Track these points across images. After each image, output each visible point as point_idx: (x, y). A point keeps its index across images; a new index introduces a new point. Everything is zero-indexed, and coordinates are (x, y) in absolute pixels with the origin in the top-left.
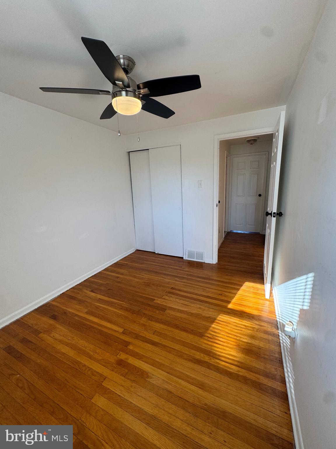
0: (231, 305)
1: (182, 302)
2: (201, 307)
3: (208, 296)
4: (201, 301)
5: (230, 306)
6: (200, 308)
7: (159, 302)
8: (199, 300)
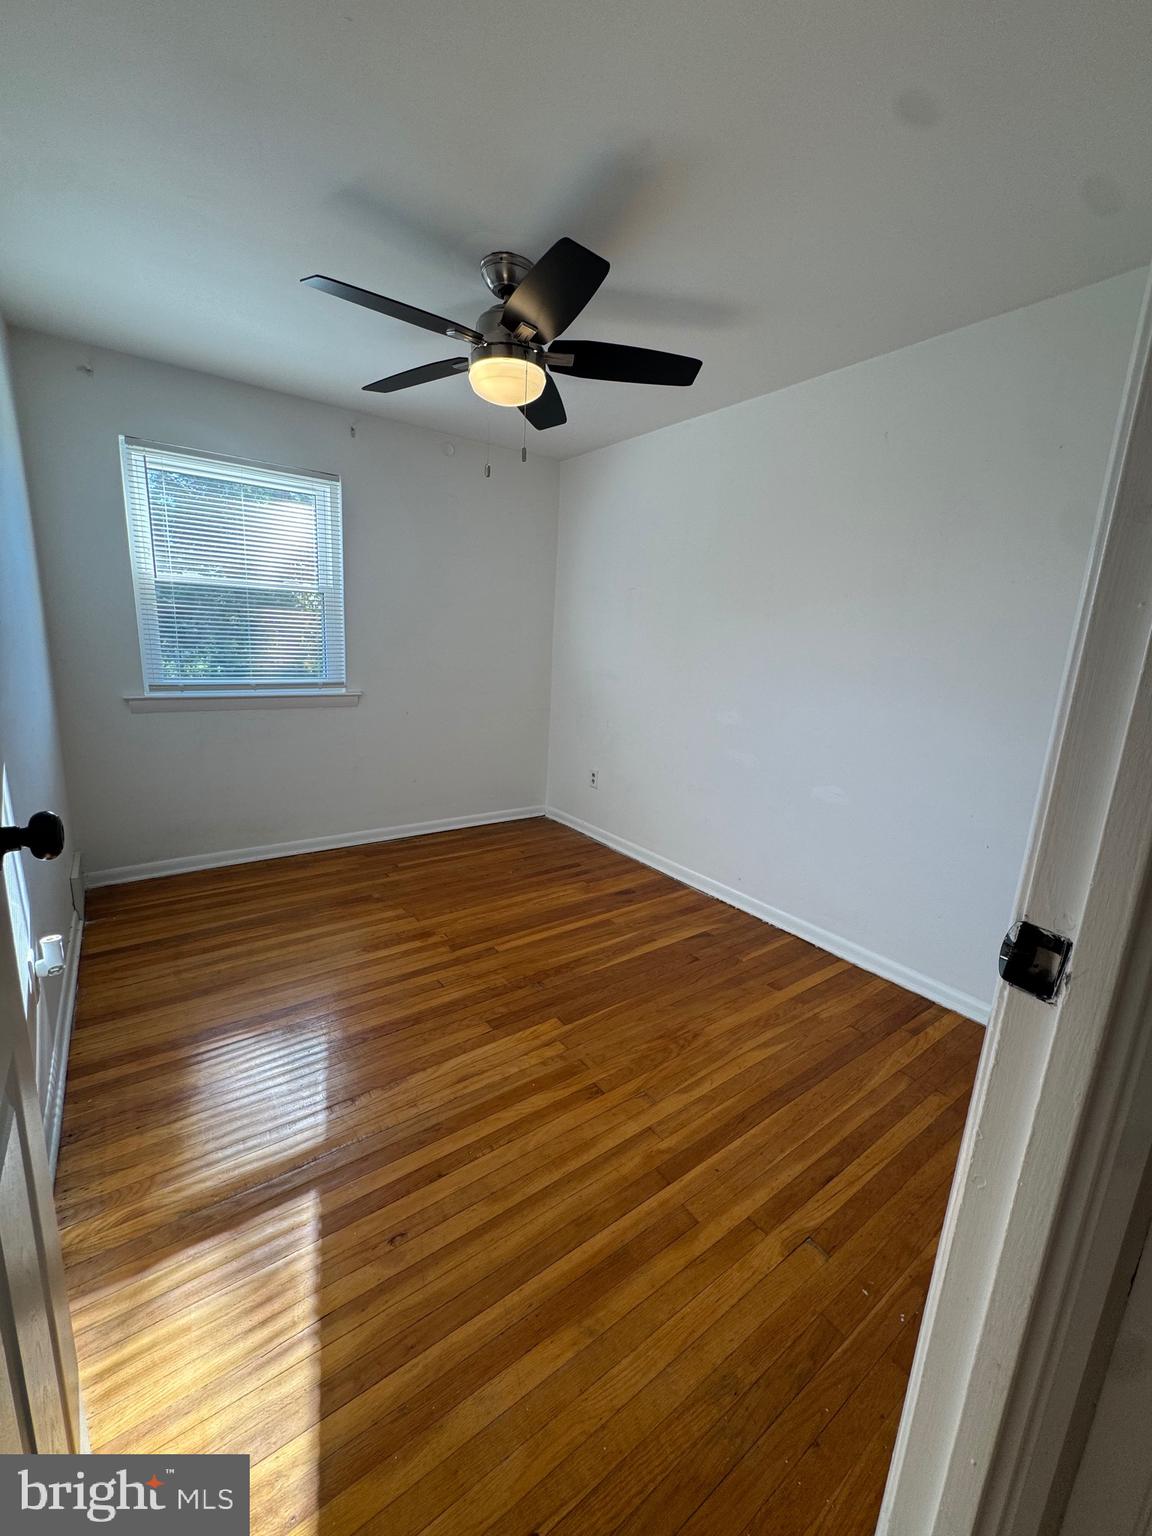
0: (305, 1217)
1: (494, 1077)
2: (414, 1111)
3: (440, 1176)
4: (437, 1132)
5: (306, 1210)
6: (413, 1104)
7: (542, 1028)
8: (452, 1131)
